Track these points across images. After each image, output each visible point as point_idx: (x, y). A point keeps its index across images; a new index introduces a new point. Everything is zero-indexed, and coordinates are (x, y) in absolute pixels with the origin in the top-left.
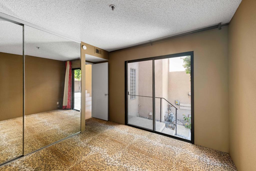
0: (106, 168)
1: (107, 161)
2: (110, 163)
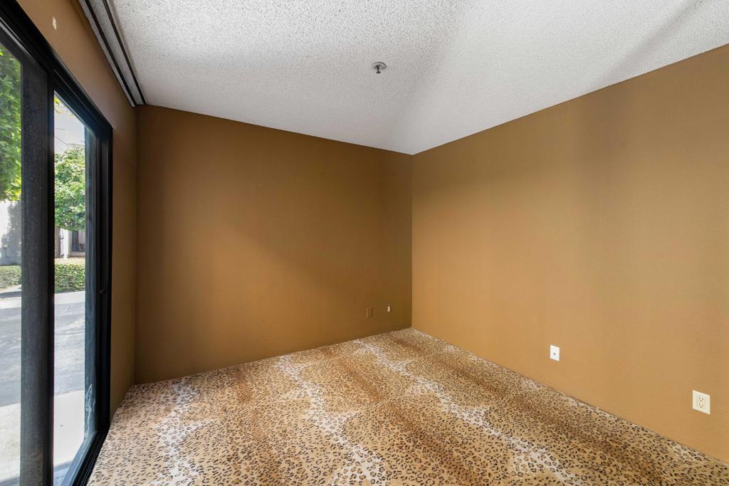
0: (388, 452)
1: (382, 469)
2: (374, 460)
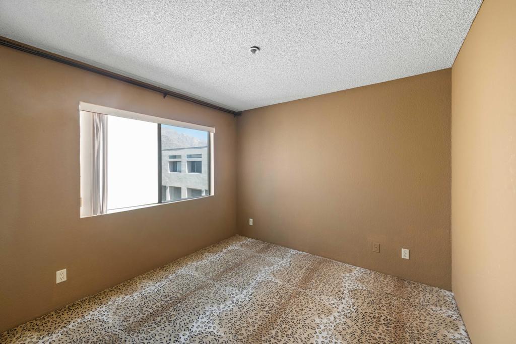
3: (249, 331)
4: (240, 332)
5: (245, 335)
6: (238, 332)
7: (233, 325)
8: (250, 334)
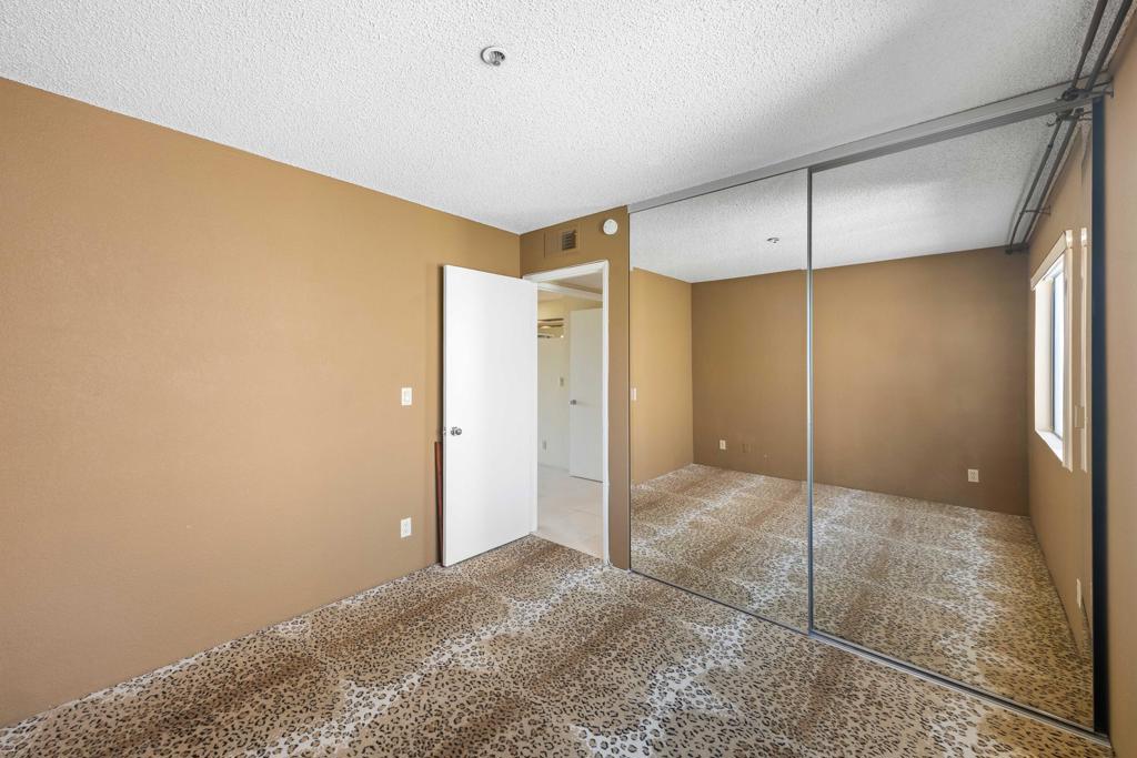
3: (514, 728)
4: (535, 727)
5: (525, 721)
6: (539, 729)
7: (550, 746)
8: (515, 723)
